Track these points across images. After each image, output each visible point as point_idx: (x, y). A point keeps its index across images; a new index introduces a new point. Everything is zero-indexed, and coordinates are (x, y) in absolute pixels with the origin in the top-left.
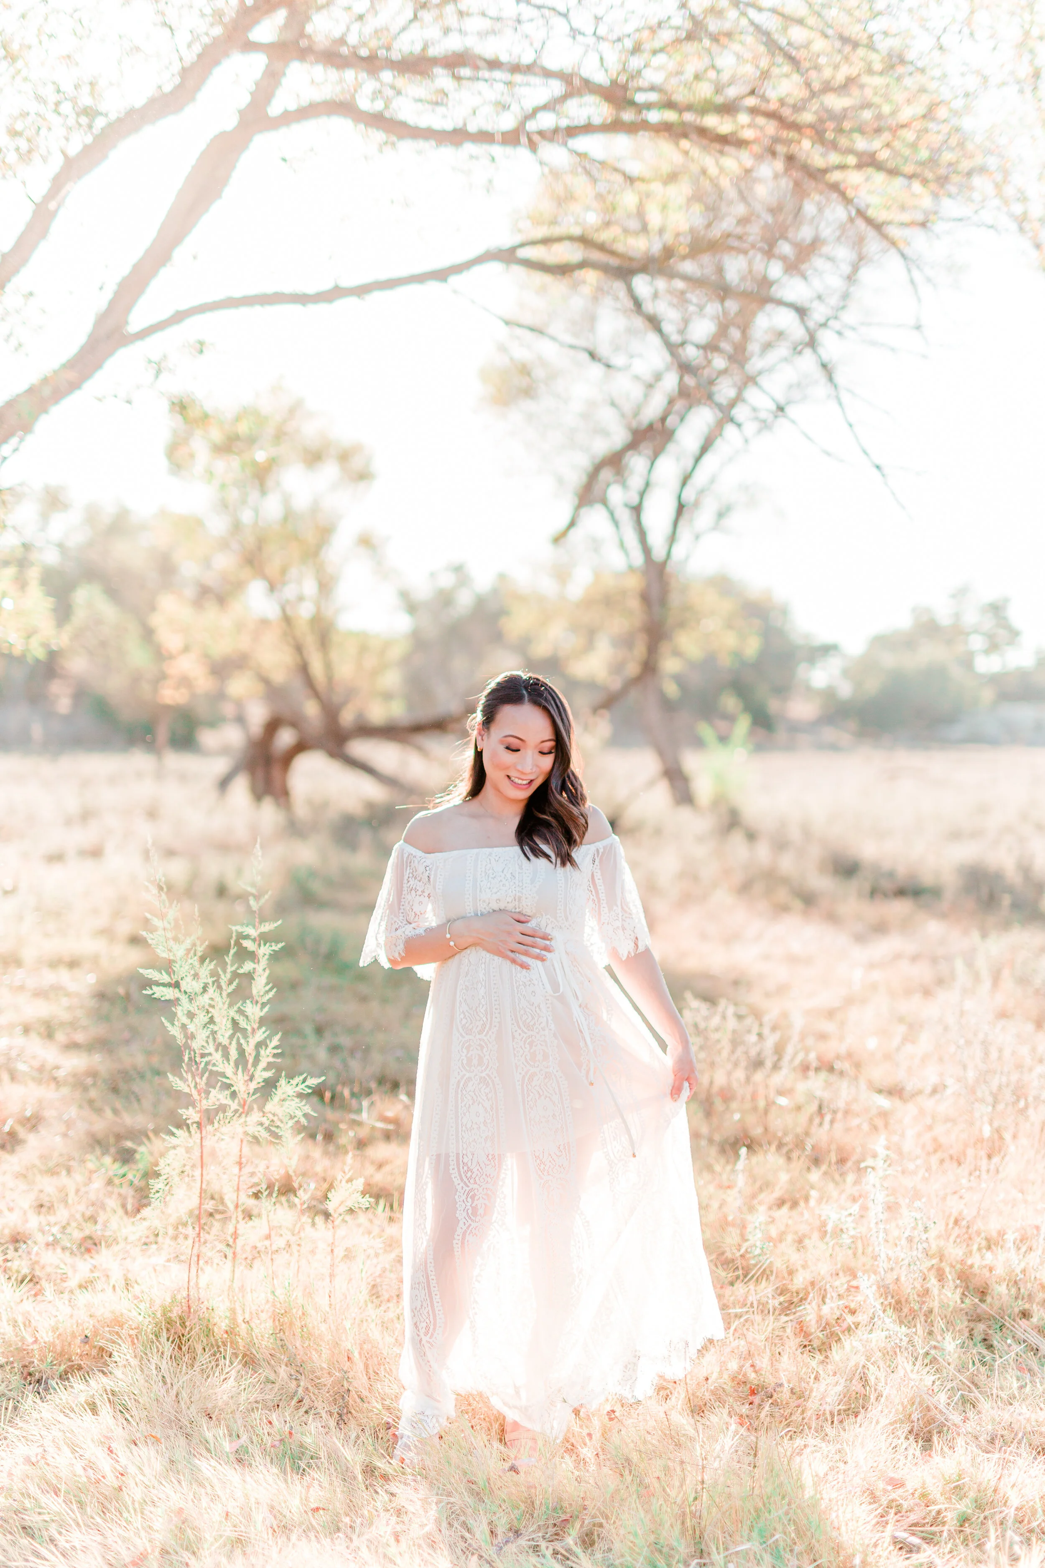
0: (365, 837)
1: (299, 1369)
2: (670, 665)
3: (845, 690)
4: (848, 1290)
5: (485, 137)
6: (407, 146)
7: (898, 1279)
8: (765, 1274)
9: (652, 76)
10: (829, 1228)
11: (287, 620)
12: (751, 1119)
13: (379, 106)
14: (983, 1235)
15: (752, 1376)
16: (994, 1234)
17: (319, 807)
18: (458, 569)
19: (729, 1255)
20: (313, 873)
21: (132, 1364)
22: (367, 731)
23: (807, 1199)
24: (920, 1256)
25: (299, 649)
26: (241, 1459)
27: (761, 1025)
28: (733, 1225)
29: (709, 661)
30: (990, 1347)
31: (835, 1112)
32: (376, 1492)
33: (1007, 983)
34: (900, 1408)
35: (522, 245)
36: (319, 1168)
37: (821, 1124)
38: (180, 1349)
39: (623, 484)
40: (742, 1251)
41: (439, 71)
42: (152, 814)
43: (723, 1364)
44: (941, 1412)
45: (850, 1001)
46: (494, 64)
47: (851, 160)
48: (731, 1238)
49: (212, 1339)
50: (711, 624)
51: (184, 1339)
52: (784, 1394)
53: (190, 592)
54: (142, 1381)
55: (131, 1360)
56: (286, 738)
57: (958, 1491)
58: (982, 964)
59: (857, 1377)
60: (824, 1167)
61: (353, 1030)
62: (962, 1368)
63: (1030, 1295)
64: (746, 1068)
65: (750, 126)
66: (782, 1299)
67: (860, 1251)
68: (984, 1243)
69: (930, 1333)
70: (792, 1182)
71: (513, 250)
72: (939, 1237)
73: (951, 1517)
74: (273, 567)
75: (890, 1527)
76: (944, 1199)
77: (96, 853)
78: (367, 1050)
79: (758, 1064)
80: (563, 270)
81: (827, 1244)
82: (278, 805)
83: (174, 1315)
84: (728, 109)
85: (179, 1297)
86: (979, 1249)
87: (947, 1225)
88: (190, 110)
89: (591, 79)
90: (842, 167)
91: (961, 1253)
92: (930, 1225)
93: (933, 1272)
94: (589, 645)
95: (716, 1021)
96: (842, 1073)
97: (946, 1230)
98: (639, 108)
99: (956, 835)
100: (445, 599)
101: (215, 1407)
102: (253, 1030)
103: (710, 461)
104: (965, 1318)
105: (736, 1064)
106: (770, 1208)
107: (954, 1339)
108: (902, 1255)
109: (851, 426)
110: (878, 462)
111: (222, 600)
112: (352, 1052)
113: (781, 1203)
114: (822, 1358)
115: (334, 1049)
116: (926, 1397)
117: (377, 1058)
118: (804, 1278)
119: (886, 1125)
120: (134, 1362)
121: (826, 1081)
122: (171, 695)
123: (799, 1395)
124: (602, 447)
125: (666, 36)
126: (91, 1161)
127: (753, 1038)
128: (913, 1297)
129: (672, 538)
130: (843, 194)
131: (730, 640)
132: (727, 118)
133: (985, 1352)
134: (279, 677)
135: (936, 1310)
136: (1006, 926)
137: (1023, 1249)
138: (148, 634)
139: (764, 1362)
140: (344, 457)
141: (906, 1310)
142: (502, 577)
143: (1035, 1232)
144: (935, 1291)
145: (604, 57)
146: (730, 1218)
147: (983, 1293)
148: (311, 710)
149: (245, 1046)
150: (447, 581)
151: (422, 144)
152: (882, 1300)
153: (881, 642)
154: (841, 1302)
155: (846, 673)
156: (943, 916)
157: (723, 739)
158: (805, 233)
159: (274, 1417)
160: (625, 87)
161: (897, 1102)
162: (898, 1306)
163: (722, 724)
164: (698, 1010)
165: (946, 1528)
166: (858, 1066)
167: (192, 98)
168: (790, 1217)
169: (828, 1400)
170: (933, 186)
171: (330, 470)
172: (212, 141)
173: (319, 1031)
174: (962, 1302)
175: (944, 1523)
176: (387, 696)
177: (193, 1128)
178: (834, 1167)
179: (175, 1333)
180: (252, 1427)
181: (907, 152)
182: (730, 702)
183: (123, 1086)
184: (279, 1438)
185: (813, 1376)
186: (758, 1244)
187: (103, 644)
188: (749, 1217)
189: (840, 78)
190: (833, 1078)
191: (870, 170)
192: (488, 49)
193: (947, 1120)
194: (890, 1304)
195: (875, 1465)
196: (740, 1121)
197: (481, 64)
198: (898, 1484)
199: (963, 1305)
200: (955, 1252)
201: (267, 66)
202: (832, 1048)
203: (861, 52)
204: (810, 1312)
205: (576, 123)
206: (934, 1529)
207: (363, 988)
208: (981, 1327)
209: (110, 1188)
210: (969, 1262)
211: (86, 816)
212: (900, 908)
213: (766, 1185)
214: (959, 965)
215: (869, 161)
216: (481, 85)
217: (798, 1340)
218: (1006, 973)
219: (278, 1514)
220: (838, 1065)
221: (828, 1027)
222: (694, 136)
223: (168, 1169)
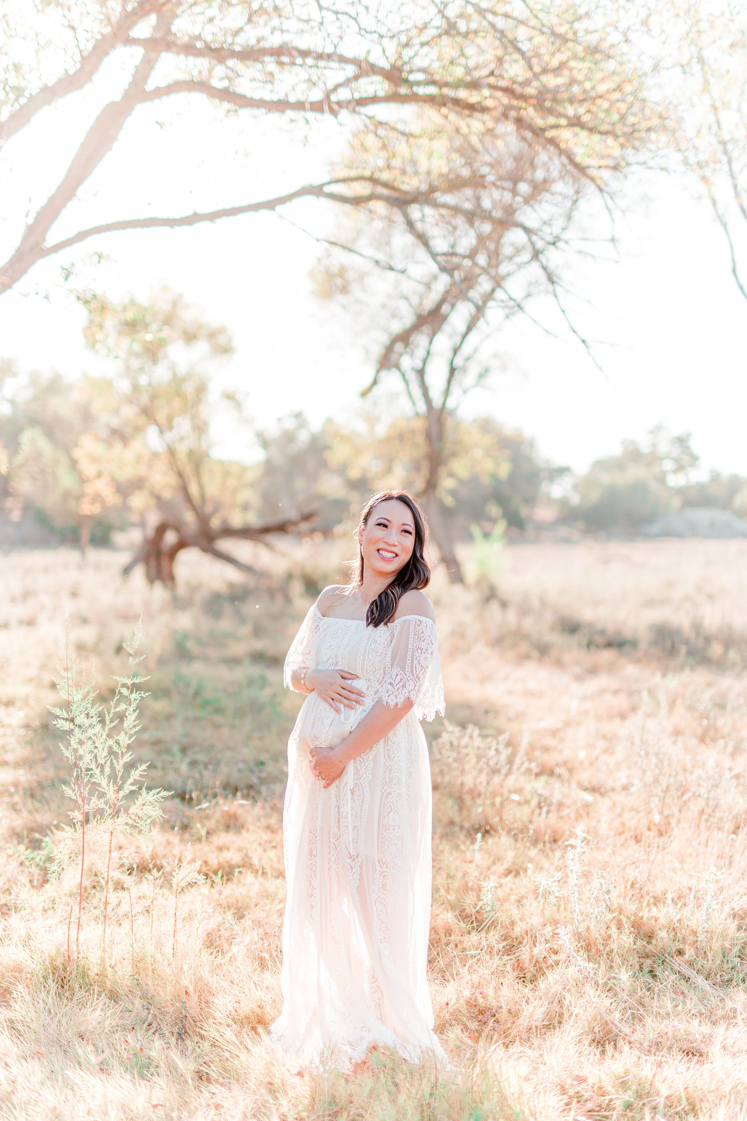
0: (228, 609)
1: (148, 1000)
2: (447, 483)
3: (575, 500)
4: (553, 937)
5: (300, 106)
6: (245, 113)
7: (588, 928)
8: (493, 924)
9: (419, 62)
10: (540, 891)
11: (171, 452)
12: (490, 811)
13: (225, 83)
14: (651, 894)
15: (481, 1001)
16: (660, 893)
17: (194, 589)
18: (298, 415)
19: (468, 911)
20: (186, 636)
21: (26, 1000)
22: (228, 532)
23: (525, 870)
24: (604, 910)
25: (180, 475)
26: (103, 1069)
27: (498, 743)
28: (472, 889)
29: (474, 480)
30: (654, 976)
31: (550, 805)
32: (201, 1092)
33: (680, 709)
34: (586, 1023)
35: (329, 183)
36: (175, 852)
37: (540, 814)
38: (63, 987)
39: (412, 355)
40: (478, 908)
41: (268, 59)
42: (74, 594)
43: (459, 993)
44: (616, 1026)
45: (568, 724)
46: (305, 54)
47: (563, 122)
48: (469, 900)
49: (87, 980)
50: (478, 453)
51: (65, 981)
52: (503, 1015)
53: (103, 434)
54: (33, 1012)
55: (26, 997)
56: (170, 538)
57: (624, 1085)
58: (662, 696)
59: (556, 1001)
60: (540, 846)
61: (209, 748)
62: (632, 993)
63: (684, 938)
64: (488, 774)
65: (491, 97)
66: (505, 943)
67: (563, 907)
68: (652, 900)
69: (611, 967)
70: (516, 857)
71: (321, 187)
72: (619, 896)
73: (618, 1104)
74: (161, 416)
75: (572, 1113)
76: (624, 868)
77: (31, 623)
78: (218, 763)
79: (495, 771)
80: (357, 201)
81: (539, 902)
82: (166, 586)
83: (59, 962)
84: (474, 85)
85: (62, 949)
86: (648, 905)
87: (626, 887)
88: (88, 87)
89: (377, 64)
90: (557, 127)
91: (634, 909)
92: (611, 888)
93: (614, 922)
94: (389, 470)
95: (465, 741)
96: (559, 776)
97: (625, 892)
98: (410, 84)
99: (650, 603)
100: (289, 437)
101: (86, 1030)
102: (122, 753)
103: (473, 338)
104: (636, 956)
105: (480, 771)
106: (500, 877)
107: (627, 972)
108: (592, 911)
109: (564, 312)
110: (584, 338)
111: (125, 440)
112: (206, 765)
113: (508, 872)
114: (532, 986)
115: (193, 764)
116: (605, 1015)
117: (224, 769)
118: (521, 928)
119: (588, 814)
120: (28, 998)
121: (546, 782)
122: (88, 508)
123: (514, 1014)
124: (397, 327)
125: (430, 32)
126: (10, 848)
127: (492, 752)
128: (600, 940)
129: (447, 392)
130: (557, 146)
131: (489, 465)
132: (474, 92)
133: (651, 980)
134: (167, 494)
135: (615, 951)
136: (681, 668)
137: (680, 904)
138: (74, 463)
139: (490, 991)
140: (212, 336)
141: (594, 951)
142: (329, 421)
143: (688, 891)
144: (615, 936)
145: (386, 49)
146: (470, 885)
147: (650, 937)
148: (189, 517)
149: (115, 764)
150: (290, 424)
151: (256, 111)
152: (576, 943)
153: (600, 465)
154: (548, 945)
155: (575, 487)
156: (638, 661)
157: (487, 535)
158: (540, 175)
159: (129, 1039)
160: (400, 70)
161: (598, 797)
162: (588, 948)
163: (487, 525)
164: (452, 732)
165: (615, 1112)
166: (571, 770)
167: (89, 79)
168: (514, 883)
169: (535, 1018)
170: (622, 140)
171: (202, 347)
172: (105, 109)
173: (184, 750)
174: (635, 944)
175: (614, 1109)
176: (246, 507)
177: (78, 826)
178: (548, 845)
179: (59, 976)
180: (113, 1044)
181: (602, 115)
182: (494, 510)
183: (38, 793)
184: (133, 1052)
185: (524, 1001)
186: (489, 902)
187: (42, 471)
188: (483, 884)
189: (555, 63)
190: (552, 780)
191: (577, 129)
192: (303, 43)
193: (632, 809)
194: (582, 946)
195: (566, 1065)
196: (482, 812)
197: (295, 53)
198: (581, 1080)
199: (635, 947)
200: (631, 908)
201: (144, 55)
202: (552, 759)
203: (570, 44)
204: (525, 953)
205: (365, 95)
206: (606, 1113)
207: (218, 719)
208: (648, 962)
209: (21, 868)
210: (640, 915)
211: (26, 595)
212: (607, 655)
213: (498, 859)
214: (645, 695)
215: (576, 122)
216: (297, 69)
217: (515, 974)
218: (679, 702)
219: (127, 1110)
220: (558, 771)
221: (551, 742)
222: (450, 105)
223: (60, 855)
